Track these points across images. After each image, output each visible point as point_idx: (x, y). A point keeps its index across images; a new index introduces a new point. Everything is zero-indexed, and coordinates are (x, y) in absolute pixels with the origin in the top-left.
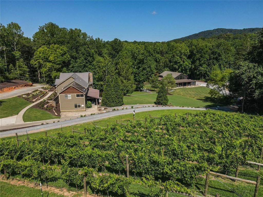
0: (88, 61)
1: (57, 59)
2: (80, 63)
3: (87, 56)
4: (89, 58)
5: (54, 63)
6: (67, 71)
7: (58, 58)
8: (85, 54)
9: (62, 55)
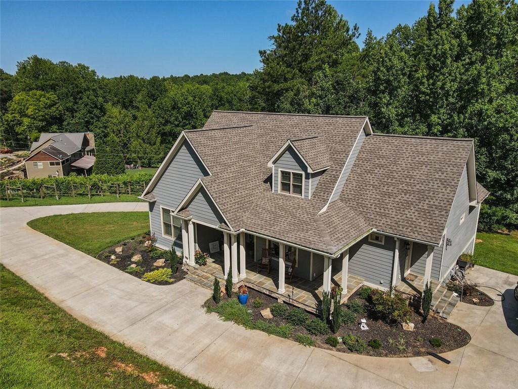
0: (94, 115)
1: (37, 113)
2: (79, 119)
3: (92, 107)
4: (95, 111)
5: (34, 119)
6: (58, 131)
7: (40, 111)
8: (88, 104)
9: (50, 106)
